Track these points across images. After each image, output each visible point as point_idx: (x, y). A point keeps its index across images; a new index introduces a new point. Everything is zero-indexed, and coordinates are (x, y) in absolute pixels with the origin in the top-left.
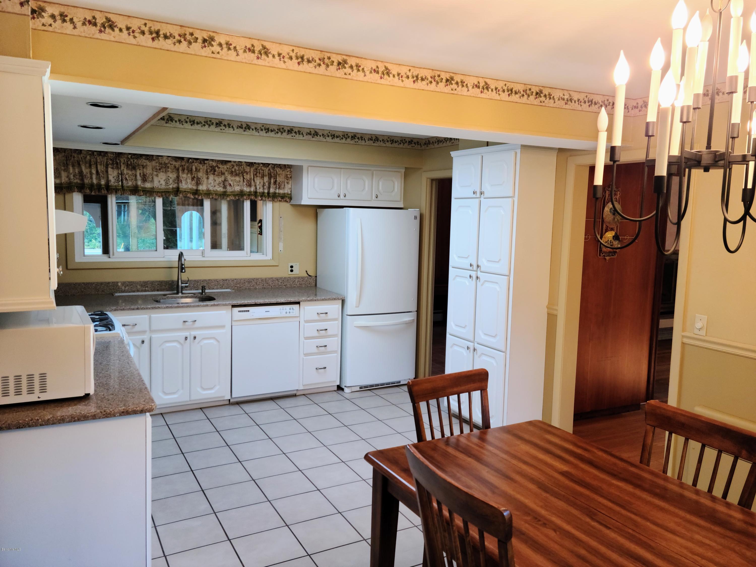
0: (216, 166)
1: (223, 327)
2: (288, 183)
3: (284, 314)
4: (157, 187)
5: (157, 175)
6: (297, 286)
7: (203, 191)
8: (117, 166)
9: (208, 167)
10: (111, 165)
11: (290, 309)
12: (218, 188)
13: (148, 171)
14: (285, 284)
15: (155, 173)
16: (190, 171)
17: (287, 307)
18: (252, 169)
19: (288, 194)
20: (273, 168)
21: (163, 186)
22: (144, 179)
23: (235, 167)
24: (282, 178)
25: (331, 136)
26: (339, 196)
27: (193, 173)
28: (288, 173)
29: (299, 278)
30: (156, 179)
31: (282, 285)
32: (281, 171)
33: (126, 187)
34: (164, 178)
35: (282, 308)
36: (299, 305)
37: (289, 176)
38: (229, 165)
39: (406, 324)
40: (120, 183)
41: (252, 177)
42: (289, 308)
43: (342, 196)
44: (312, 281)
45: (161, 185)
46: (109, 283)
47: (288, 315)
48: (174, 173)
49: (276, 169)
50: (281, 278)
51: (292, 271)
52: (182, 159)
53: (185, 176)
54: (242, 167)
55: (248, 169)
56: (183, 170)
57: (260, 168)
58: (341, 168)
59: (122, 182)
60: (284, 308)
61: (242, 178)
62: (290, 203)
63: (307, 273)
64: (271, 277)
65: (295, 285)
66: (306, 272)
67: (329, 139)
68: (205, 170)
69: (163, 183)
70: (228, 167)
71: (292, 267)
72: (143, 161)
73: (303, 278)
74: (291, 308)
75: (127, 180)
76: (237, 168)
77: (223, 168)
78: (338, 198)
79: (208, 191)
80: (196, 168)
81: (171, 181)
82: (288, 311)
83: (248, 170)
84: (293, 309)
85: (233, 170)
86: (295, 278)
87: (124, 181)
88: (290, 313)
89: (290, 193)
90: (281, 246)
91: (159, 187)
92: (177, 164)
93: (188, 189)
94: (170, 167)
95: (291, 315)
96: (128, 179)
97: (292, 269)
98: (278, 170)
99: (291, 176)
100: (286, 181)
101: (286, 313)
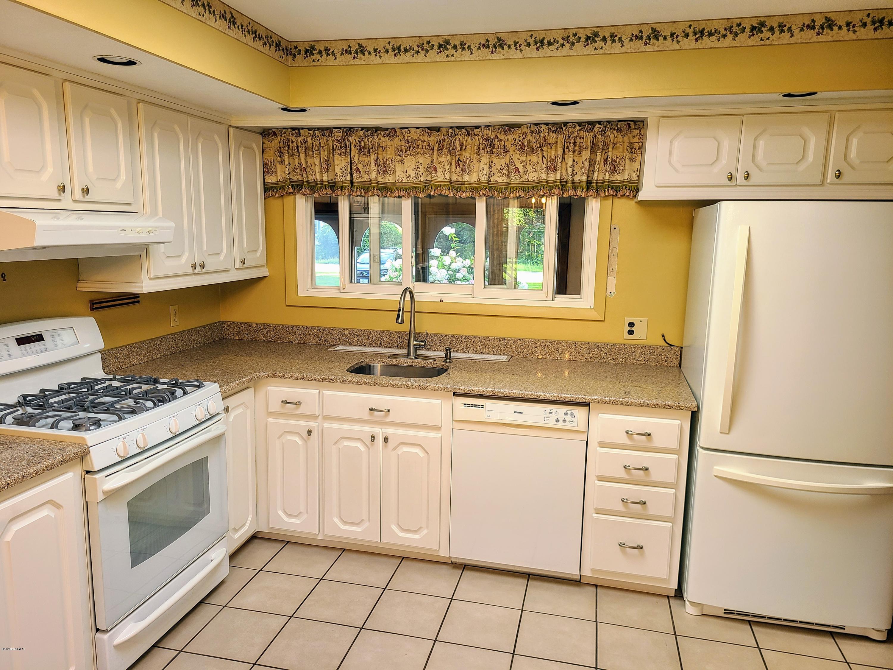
0: (494, 139)
1: (438, 428)
2: (632, 160)
3: (551, 423)
4: (400, 180)
5: (402, 162)
6: (638, 363)
7: (470, 183)
8: (346, 149)
9: (481, 141)
10: (338, 149)
11: (566, 414)
12: (499, 177)
13: (389, 155)
14: (614, 356)
15: (398, 158)
16: (451, 151)
17: (561, 410)
18: (561, 138)
19: (630, 181)
20: (602, 131)
21: (411, 179)
22: (384, 169)
23: (529, 136)
24: (621, 150)
25: (695, 33)
26: (730, 179)
27: (457, 154)
28: (636, 140)
29: (644, 347)
30: (399, 169)
31: (607, 358)
32: (620, 137)
33: (358, 183)
34: (413, 166)
35: (548, 411)
36: (588, 407)
37: (637, 146)
38: (517, 134)
39: (872, 495)
40: (348, 177)
41: (560, 152)
42: (565, 411)
43: (740, 179)
44: (672, 355)
45: (409, 177)
46: (333, 329)
47: (560, 425)
48: (427, 156)
49: (608, 133)
50: (606, 345)
51: (631, 332)
52: (438, 129)
53: (442, 159)
54: (542, 134)
55: (552, 138)
56: (440, 149)
57: (576, 134)
58: (743, 115)
59: (352, 176)
60: (554, 411)
61: (541, 156)
62: (636, 200)
63: (665, 340)
64: (587, 340)
65: (635, 361)
66: (663, 336)
67: (689, 43)
68: (476, 147)
69: (411, 173)
70: (516, 137)
71: (631, 325)
72: (381, 139)
73: (653, 348)
74: (569, 412)
75: (360, 172)
76: (532, 139)
77: (508, 139)
78: (728, 183)
79: (478, 184)
80: (461, 145)
81: (422, 170)
82: (561, 417)
83: (553, 141)
84: (572, 415)
85: (525, 142)
86: (636, 347)
87: (354, 174)
88: (564, 421)
89: (635, 178)
90: (612, 285)
91: (405, 181)
92: (433, 139)
93: (444, 182)
94: (421, 146)
95: (567, 426)
96: (361, 170)
97: (632, 329)
98: (611, 135)
99: (640, 144)
100: (629, 155)
101: (557, 421)
